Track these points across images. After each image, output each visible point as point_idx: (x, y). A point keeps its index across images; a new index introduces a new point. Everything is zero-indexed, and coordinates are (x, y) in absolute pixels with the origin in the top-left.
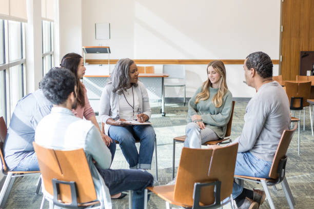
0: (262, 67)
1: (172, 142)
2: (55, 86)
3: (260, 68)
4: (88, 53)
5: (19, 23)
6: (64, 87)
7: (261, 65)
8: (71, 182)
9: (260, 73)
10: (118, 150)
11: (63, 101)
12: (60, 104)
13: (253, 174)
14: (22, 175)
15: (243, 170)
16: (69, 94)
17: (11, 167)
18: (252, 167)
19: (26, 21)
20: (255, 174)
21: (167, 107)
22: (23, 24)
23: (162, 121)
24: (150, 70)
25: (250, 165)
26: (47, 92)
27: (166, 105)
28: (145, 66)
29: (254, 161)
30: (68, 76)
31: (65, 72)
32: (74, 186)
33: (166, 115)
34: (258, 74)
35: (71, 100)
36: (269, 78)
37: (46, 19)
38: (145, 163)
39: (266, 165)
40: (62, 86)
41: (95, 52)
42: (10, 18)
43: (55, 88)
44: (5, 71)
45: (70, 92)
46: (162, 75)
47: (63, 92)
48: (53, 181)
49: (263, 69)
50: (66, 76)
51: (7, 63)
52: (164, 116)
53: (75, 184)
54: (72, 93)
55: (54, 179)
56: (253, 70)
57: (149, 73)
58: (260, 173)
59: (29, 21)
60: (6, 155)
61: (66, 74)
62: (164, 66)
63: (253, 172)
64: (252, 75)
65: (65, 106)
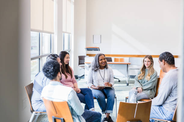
0: (168, 58)
1: (125, 99)
2: (50, 70)
3: (167, 59)
4: (88, 50)
5: (50, 34)
6: (54, 70)
7: (167, 58)
8: (61, 118)
9: (168, 62)
10: (96, 102)
11: (55, 78)
12: (53, 79)
13: (164, 118)
14: (41, 114)
15: (158, 116)
16: (57, 73)
17: (35, 109)
18: (163, 115)
19: (53, 33)
20: (165, 119)
21: (130, 80)
22: (52, 35)
23: (126, 88)
24: (122, 60)
25: (162, 113)
26: (46, 73)
27: (130, 79)
28: (119, 58)
29: (165, 112)
30: (56, 64)
31: (54, 62)
32: (63, 120)
33: (129, 85)
34: (167, 62)
35: (59, 76)
36: (173, 65)
37: (66, 32)
38: (109, 110)
39: (172, 114)
40: (53, 69)
41: (92, 50)
42: (43, 32)
43: (50, 71)
44: (40, 59)
45: (58, 72)
46: (127, 63)
47: (54, 73)
48: (53, 117)
49: (169, 59)
50: (55, 64)
51: (41, 55)
52: (128, 85)
53: (64, 119)
54: (59, 72)
55: (53, 116)
56: (164, 61)
57: (122, 62)
58: (167, 118)
59: (55, 33)
60: (32, 104)
61: (55, 63)
62: (129, 58)
63: (164, 117)
64: (164, 64)
65: (56, 80)
